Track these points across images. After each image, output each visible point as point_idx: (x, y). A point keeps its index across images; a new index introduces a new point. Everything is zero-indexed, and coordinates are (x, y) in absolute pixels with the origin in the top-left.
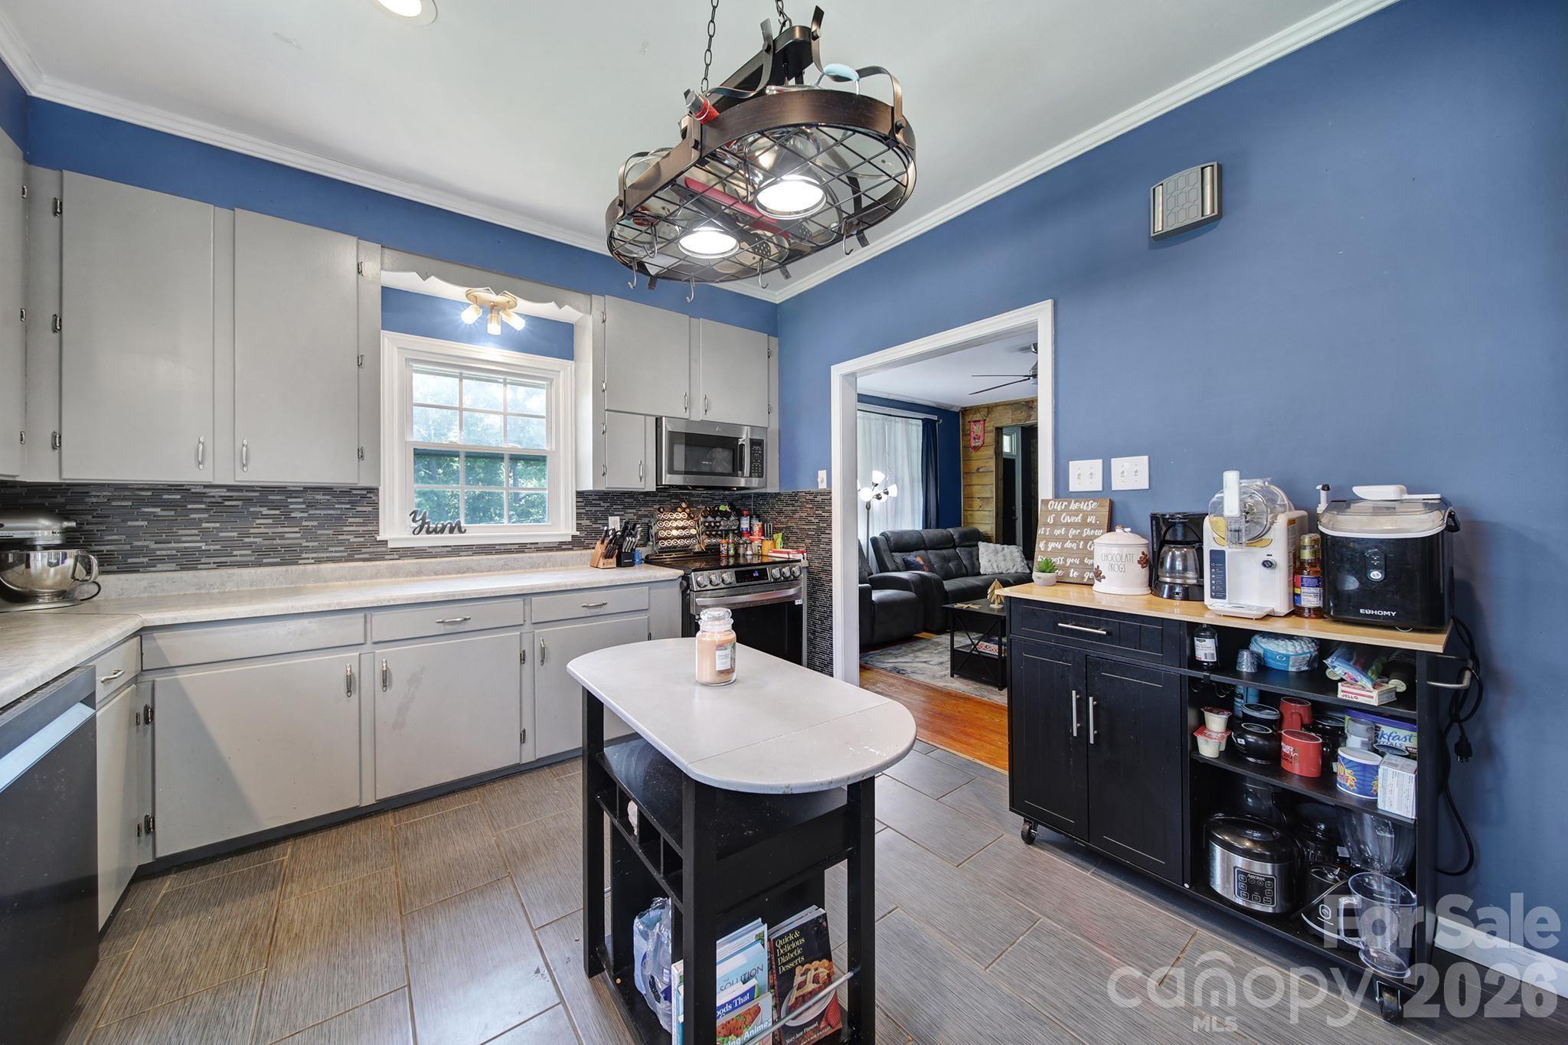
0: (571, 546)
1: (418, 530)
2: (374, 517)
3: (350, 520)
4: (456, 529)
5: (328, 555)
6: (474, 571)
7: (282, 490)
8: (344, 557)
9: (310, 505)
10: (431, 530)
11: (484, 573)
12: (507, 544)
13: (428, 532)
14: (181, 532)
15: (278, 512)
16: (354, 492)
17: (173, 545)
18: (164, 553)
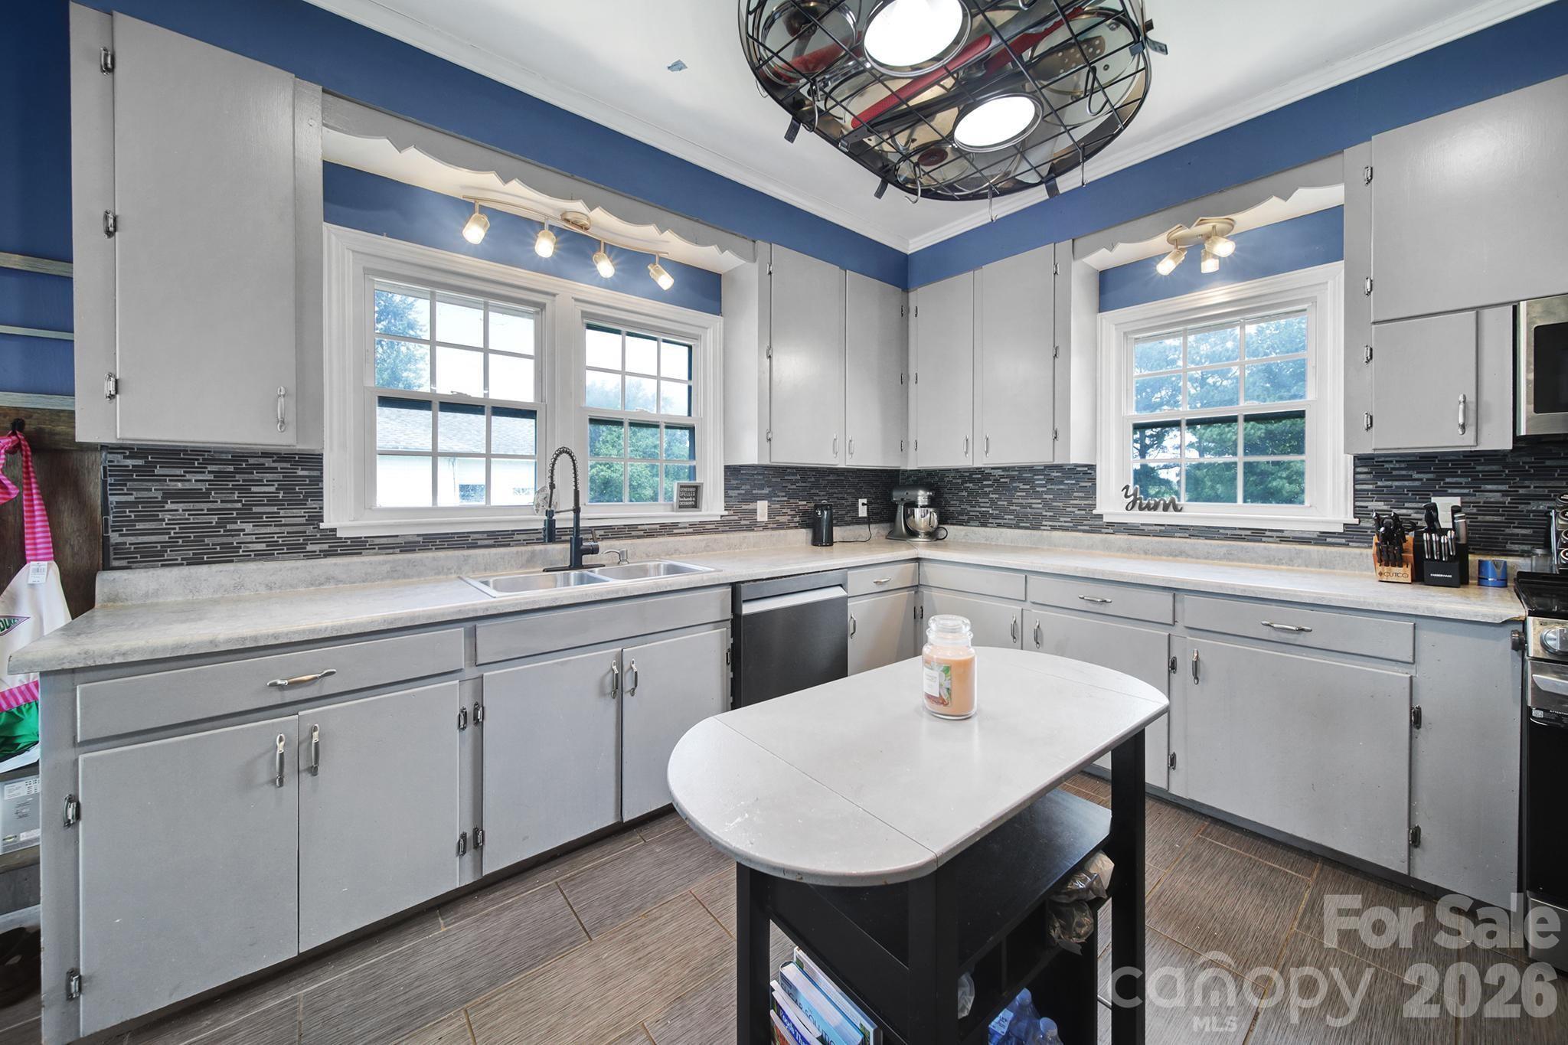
0: (1343, 541)
1: (1131, 504)
2: (1091, 493)
3: (1075, 494)
4: (1171, 508)
5: (1060, 524)
6: (1188, 556)
7: (1031, 469)
8: (1071, 527)
9: (1050, 481)
10: (1144, 506)
11: (1199, 561)
12: (1235, 529)
13: (1141, 509)
14: (980, 500)
15: (1028, 487)
16: (1079, 469)
17: (978, 509)
18: (974, 514)
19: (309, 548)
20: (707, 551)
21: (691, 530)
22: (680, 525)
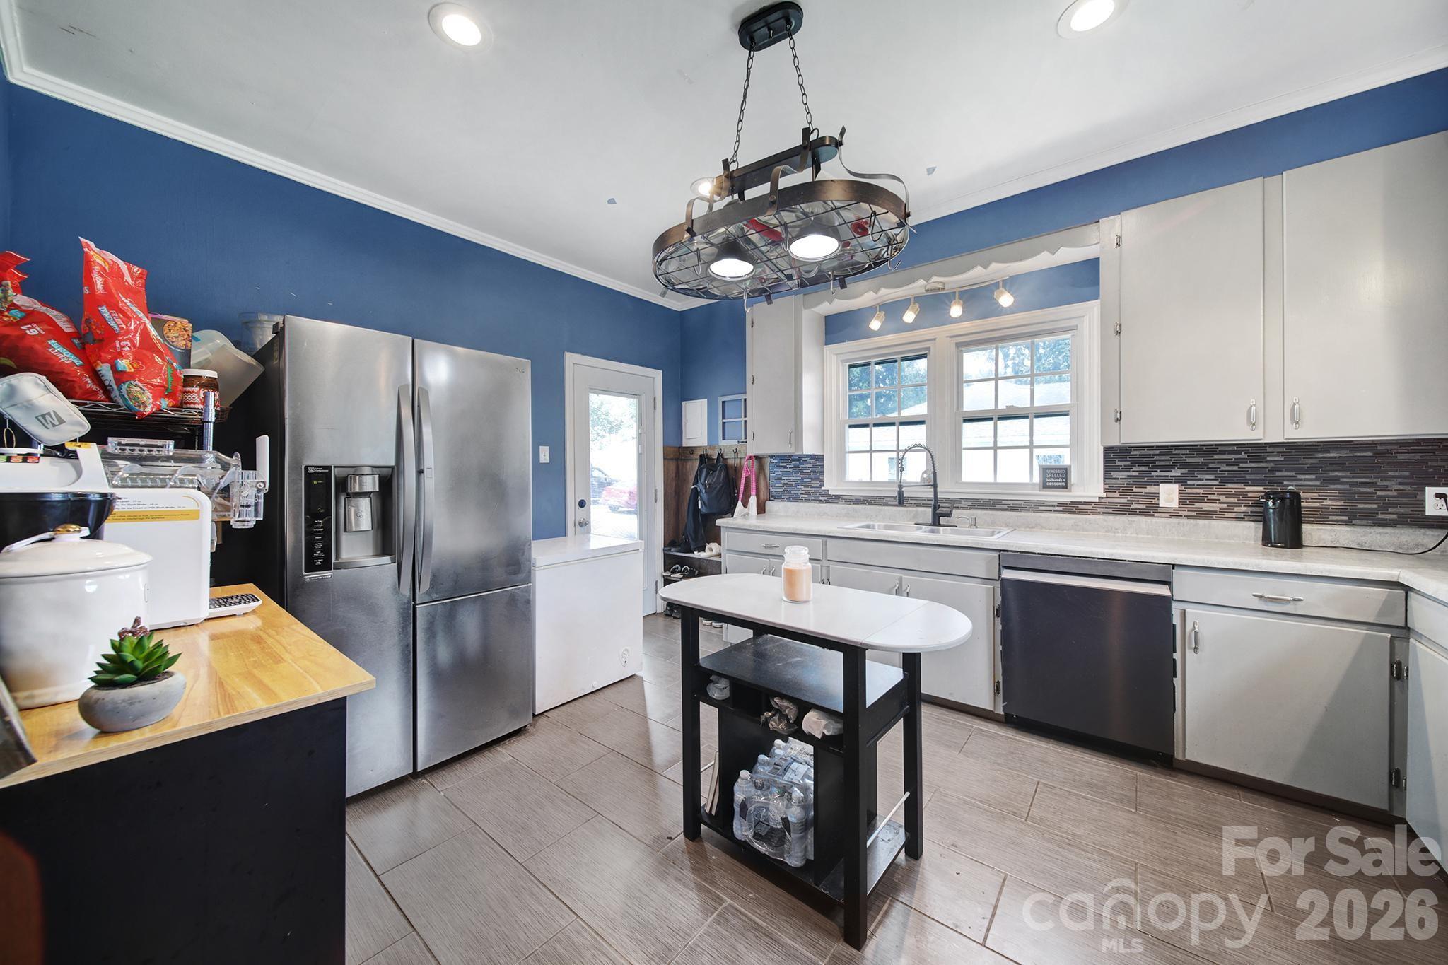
19: (821, 498)
20: (1076, 530)
21: (1061, 509)
22: (1046, 503)
